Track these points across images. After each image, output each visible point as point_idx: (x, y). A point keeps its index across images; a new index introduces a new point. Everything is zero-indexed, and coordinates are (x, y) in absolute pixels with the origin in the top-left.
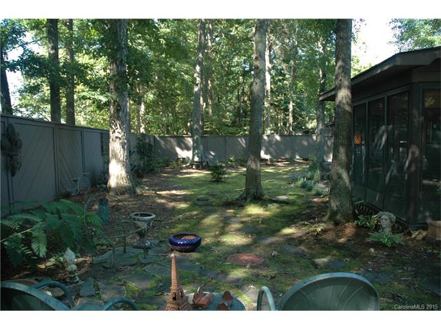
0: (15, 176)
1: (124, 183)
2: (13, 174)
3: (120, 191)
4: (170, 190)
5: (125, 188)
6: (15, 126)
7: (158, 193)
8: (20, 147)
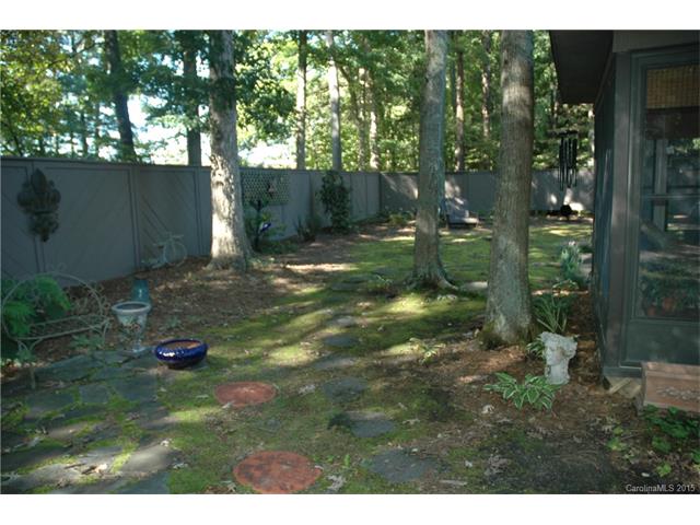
0: (49, 241)
1: (230, 250)
2: (45, 239)
3: (225, 263)
4: (316, 264)
5: (230, 259)
6: (46, 173)
7: (288, 266)
8: (56, 199)
